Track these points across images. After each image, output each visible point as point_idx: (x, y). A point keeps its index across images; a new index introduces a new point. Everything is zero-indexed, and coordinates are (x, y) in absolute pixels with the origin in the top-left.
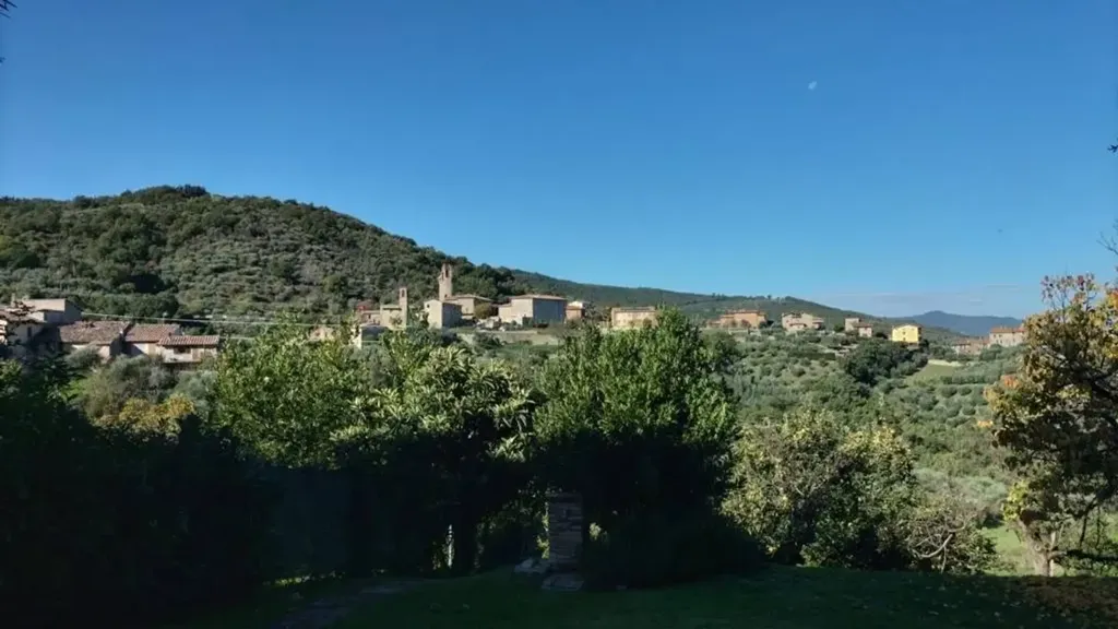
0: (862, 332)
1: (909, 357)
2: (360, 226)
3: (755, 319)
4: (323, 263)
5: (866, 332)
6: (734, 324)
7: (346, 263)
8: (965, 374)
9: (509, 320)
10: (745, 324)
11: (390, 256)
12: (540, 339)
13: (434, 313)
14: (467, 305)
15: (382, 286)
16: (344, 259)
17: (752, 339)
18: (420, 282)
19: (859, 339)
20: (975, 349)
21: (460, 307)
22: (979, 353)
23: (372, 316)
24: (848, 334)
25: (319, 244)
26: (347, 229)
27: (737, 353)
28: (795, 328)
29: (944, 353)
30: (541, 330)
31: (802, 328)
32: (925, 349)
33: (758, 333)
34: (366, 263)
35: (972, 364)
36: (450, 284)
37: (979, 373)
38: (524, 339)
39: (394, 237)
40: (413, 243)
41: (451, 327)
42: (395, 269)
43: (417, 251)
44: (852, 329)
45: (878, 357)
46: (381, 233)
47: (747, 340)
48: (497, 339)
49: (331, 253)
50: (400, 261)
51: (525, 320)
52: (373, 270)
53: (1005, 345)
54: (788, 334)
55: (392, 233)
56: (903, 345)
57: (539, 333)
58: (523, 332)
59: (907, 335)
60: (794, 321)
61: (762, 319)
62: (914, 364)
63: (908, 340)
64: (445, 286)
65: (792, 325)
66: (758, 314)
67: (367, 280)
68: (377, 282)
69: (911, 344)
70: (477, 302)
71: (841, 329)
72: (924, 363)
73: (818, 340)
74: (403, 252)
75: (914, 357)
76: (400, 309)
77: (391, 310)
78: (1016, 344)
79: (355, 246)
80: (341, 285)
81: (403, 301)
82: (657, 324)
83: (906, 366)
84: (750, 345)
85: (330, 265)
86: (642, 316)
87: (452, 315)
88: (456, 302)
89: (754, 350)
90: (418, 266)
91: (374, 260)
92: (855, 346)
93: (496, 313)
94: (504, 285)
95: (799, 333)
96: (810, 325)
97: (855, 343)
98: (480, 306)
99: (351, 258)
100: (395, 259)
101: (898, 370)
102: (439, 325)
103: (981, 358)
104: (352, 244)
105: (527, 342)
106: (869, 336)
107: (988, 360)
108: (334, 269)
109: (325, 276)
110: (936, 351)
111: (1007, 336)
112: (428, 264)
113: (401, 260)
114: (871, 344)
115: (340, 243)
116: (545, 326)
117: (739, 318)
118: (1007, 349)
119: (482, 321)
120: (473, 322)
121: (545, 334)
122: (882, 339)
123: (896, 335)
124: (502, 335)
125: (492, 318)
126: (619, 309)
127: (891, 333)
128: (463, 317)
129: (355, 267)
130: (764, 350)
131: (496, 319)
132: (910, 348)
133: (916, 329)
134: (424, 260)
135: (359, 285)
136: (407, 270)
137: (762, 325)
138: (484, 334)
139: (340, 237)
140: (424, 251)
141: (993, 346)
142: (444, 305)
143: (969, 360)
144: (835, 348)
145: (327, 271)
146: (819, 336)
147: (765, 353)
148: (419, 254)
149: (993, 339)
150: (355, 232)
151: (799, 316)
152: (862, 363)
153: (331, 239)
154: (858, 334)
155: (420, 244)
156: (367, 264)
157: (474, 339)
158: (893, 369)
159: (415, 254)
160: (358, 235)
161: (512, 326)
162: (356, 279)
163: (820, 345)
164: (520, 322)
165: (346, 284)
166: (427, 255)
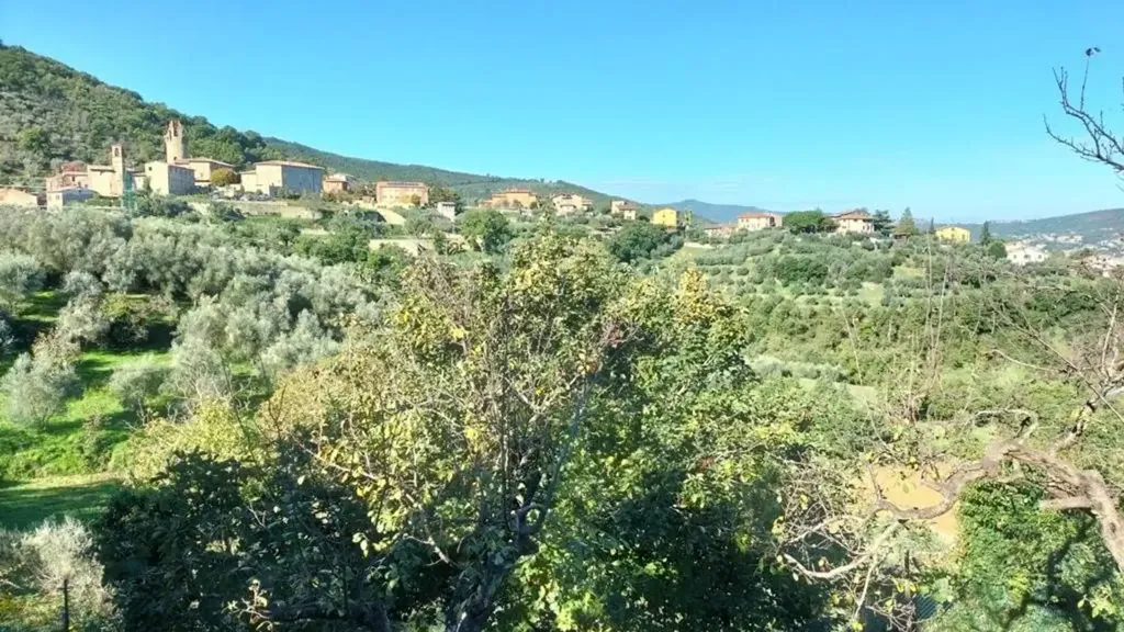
0: (627, 214)
1: (667, 240)
2: (68, 73)
3: (527, 200)
4: (17, 115)
5: (630, 215)
6: (506, 204)
7: (49, 116)
8: (715, 256)
9: (254, 189)
10: (517, 203)
11: (109, 111)
12: (290, 212)
13: (158, 178)
14: (202, 171)
15: (96, 145)
16: (45, 111)
17: (524, 219)
18: (147, 143)
19: (624, 221)
20: (725, 234)
21: (192, 171)
22: (728, 237)
23: (77, 179)
24: (616, 216)
25: (10, 90)
26: (49, 76)
27: (507, 232)
28: (565, 210)
29: (698, 236)
30: (292, 201)
31: (571, 209)
32: (682, 232)
33: (529, 213)
34: (75, 116)
35: (722, 246)
36: (181, 145)
37: (727, 255)
38: (270, 211)
39: (113, 88)
40: (139, 98)
41: (180, 195)
42: (114, 126)
43: (142, 107)
44: (618, 211)
45: (640, 239)
46: (96, 83)
47: (518, 220)
48: (238, 211)
49: (28, 102)
50: (121, 118)
51: (273, 189)
52: (84, 125)
53: (751, 229)
54: (558, 214)
55: (110, 84)
56: (663, 228)
57: (289, 205)
58: (269, 203)
59: (666, 218)
60: (565, 202)
61: (533, 199)
62: (671, 246)
63: (667, 224)
64: (173, 147)
65: (563, 207)
66: (530, 194)
67: (77, 137)
68: (89, 140)
69: (670, 227)
70: (214, 167)
71: (608, 211)
72: (680, 246)
73: (587, 222)
74: (125, 107)
75: (672, 239)
76: (113, 171)
77: (102, 171)
78: (760, 229)
79: (60, 96)
80: (40, 142)
81: (117, 162)
82: (427, 201)
83: (665, 248)
84: (521, 225)
85: (27, 117)
86: (410, 192)
87: (183, 183)
88: (187, 167)
89: (525, 230)
90: (145, 123)
91: (86, 114)
92: (619, 228)
93: (238, 181)
94: (252, 151)
95: (568, 214)
96: (579, 206)
97: (620, 225)
98: (216, 172)
99: (56, 111)
100: (115, 113)
101: (658, 252)
102: (165, 191)
103: (730, 241)
104: (56, 93)
105: (275, 214)
106: (633, 218)
107: (735, 243)
108: (31, 122)
109: (19, 130)
110: (691, 233)
111: (753, 221)
112: (155, 121)
113: (122, 116)
114: (635, 226)
115: (40, 91)
116: (296, 198)
117: (511, 198)
118: (751, 233)
119: (220, 189)
120: (209, 190)
121: (296, 206)
122: (644, 221)
123: (657, 219)
124: (243, 206)
125: (232, 186)
126: (385, 183)
127: (652, 216)
128: (197, 184)
129: (60, 122)
130: (534, 230)
131: (238, 187)
132: (669, 231)
133: (675, 213)
134: (152, 118)
135: (66, 142)
136: (129, 128)
137: (533, 206)
138: (220, 203)
139: (40, 84)
140: (152, 107)
141: (742, 230)
142: (170, 167)
143: (719, 243)
144: (602, 230)
145: (22, 124)
146: (588, 217)
147: (536, 234)
148: (146, 110)
149: (741, 224)
150: (60, 80)
151: (569, 197)
152: (625, 245)
153: (27, 86)
154: (623, 216)
155: (148, 99)
156: (76, 119)
157: (208, 209)
158: (653, 251)
159: (140, 110)
160: (64, 84)
161: (256, 196)
162: (62, 135)
163: (588, 227)
164: (266, 191)
165: (47, 141)
166: (155, 112)
